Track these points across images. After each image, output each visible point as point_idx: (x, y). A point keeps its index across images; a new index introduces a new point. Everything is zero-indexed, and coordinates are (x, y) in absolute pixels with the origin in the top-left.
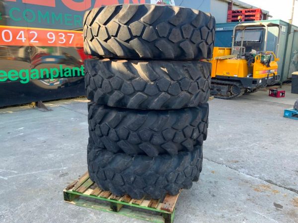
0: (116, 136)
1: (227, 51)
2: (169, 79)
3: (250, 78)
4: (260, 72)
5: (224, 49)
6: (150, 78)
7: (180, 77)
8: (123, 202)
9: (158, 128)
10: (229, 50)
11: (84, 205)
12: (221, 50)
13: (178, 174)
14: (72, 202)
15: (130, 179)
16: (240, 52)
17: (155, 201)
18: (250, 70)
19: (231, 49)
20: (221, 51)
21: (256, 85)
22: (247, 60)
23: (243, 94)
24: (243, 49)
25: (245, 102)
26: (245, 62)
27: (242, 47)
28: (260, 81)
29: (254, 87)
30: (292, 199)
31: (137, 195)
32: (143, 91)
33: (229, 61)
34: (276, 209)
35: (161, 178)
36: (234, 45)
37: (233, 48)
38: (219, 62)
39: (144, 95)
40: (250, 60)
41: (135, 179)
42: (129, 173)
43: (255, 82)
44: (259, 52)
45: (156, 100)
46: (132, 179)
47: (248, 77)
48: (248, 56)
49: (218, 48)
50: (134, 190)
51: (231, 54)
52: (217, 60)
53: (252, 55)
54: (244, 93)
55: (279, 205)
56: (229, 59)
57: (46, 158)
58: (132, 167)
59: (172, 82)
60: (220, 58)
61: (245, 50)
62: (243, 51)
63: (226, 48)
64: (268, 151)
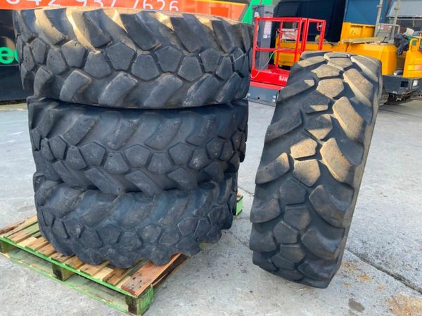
0: (49, 152)
1: (366, 31)
2: (131, 46)
3: (399, 76)
4: (417, 67)
5: (362, 27)
6: (93, 43)
7: (154, 42)
8: (69, 266)
9: (115, 143)
10: (371, 30)
11: (20, 262)
12: (357, 29)
13: (163, 231)
14: (6, 255)
15: (74, 230)
16: (391, 34)
17: (119, 272)
18: (400, 63)
19: (374, 28)
20: (357, 31)
21: (407, 89)
22: (397, 46)
23: (385, 104)
24: (397, 28)
25: (386, 117)
26: (393, 49)
27: (395, 25)
28: (415, 83)
29: (403, 92)
30: (389, 296)
31: (89, 258)
32: (81, 67)
33: (366, 47)
34: (350, 312)
35: (127, 234)
36: (381, 22)
37: (379, 27)
38: (350, 47)
39: (84, 76)
40: (402, 46)
41: (83, 230)
42: (74, 219)
43: (405, 83)
44: (417, 32)
45: (107, 87)
46: (78, 230)
47: (395, 74)
48: (399, 39)
49: (350, 24)
50: (83, 249)
51: (373, 36)
52: (348, 44)
53: (407, 38)
54: (386, 101)
55: (359, 305)
56: (368, 43)
57: (21, 179)
58: (78, 210)
59: (140, 52)
60: (351, 41)
61: (399, 30)
62: (396, 32)
63: (365, 25)
64: (385, 201)
